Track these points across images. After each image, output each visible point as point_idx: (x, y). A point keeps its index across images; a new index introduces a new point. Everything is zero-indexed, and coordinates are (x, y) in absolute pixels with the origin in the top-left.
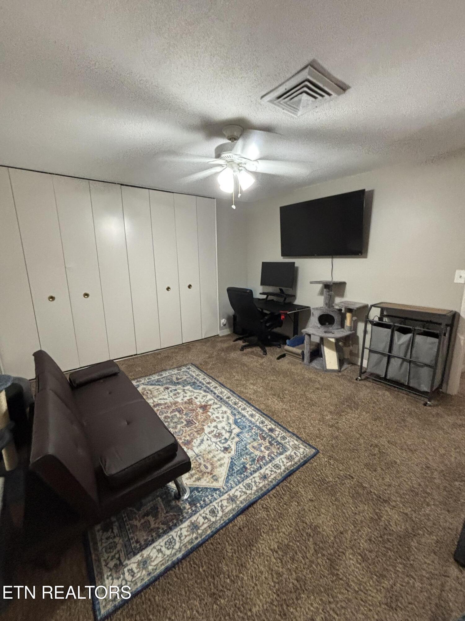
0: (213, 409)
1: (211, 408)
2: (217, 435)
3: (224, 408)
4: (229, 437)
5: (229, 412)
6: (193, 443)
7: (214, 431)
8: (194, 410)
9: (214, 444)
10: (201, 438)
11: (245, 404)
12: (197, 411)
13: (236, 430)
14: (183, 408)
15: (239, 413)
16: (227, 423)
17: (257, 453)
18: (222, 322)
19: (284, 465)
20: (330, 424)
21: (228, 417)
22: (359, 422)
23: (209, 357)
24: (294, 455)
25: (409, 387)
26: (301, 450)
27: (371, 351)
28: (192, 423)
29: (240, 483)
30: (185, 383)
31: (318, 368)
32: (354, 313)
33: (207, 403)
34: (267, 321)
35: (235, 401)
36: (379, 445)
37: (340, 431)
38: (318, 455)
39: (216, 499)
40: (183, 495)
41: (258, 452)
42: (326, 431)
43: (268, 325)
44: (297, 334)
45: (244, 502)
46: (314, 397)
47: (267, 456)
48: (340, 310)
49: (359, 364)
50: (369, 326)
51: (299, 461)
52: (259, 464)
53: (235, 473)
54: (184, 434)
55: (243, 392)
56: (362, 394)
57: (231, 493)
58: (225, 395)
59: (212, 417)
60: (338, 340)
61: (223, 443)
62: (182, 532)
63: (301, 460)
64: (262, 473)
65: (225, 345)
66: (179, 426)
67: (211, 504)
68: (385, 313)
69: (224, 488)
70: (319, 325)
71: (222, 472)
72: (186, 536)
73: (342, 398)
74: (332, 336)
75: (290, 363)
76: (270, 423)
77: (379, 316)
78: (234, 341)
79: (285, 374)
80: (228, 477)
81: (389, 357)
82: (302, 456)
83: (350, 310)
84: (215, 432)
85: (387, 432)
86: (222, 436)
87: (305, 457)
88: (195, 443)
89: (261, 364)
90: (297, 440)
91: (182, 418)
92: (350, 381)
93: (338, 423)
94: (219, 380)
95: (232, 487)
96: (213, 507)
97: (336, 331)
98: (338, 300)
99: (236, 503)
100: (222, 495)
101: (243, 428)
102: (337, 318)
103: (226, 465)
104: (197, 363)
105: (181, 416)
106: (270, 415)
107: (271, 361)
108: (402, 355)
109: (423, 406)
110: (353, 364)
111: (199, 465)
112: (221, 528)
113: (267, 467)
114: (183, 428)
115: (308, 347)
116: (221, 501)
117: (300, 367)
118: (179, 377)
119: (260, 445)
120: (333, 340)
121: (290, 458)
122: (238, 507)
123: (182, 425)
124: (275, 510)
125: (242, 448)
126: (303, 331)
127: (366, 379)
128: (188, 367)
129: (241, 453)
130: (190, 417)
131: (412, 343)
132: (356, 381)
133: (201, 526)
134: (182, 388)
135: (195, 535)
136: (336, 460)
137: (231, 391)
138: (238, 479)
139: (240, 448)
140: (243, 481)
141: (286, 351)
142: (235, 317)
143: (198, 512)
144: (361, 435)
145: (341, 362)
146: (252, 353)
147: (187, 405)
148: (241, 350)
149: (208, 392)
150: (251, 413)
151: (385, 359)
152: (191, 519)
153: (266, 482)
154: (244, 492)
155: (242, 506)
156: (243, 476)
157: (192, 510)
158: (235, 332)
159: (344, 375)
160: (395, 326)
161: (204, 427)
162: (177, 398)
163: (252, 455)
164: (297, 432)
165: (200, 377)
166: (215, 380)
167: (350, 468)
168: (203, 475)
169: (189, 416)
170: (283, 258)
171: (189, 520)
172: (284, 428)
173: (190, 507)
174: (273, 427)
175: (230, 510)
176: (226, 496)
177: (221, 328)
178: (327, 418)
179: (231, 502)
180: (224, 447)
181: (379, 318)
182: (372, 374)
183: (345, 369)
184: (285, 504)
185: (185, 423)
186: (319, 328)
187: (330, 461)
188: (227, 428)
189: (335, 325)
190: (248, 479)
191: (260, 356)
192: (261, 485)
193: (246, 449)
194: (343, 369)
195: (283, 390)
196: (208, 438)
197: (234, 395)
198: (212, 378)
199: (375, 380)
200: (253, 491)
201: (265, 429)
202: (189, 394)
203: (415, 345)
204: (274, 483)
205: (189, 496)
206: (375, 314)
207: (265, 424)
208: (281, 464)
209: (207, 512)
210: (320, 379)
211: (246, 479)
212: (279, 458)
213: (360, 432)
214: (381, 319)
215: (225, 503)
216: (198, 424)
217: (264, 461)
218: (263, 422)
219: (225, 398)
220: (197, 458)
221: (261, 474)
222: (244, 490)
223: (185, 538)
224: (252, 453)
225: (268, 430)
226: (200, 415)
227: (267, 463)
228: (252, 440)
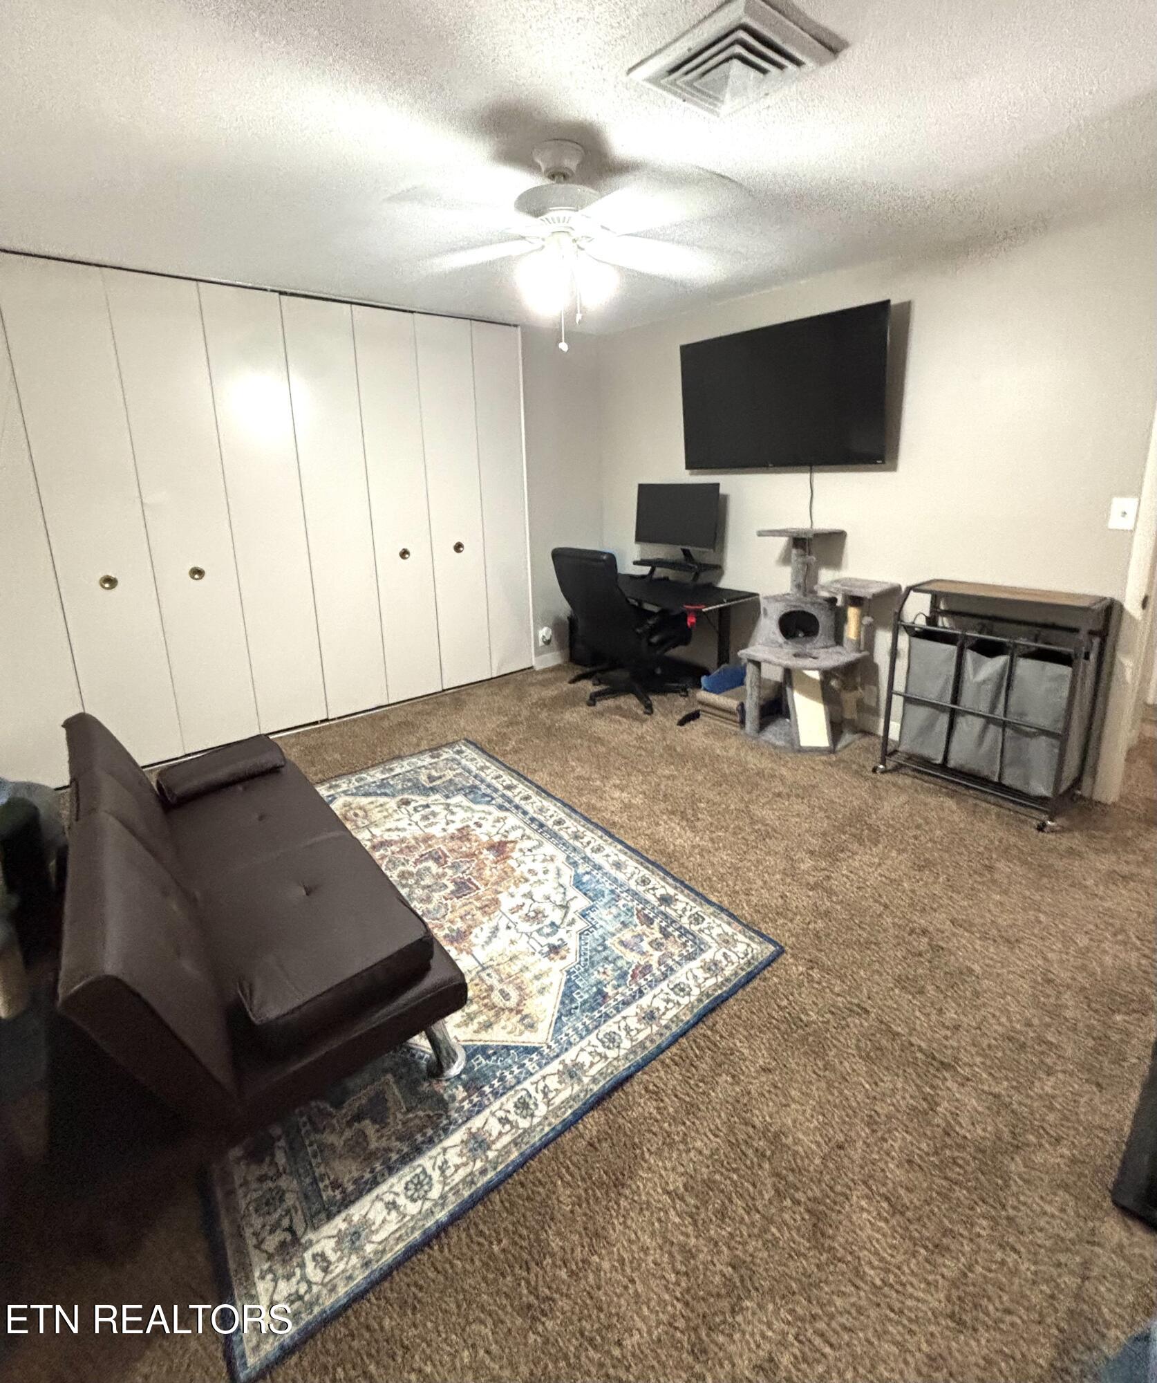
0: (521, 850)
1: (517, 849)
2: (532, 914)
3: (549, 848)
4: (563, 921)
5: (561, 857)
6: (472, 937)
7: (524, 905)
8: (474, 855)
9: (525, 938)
10: (493, 924)
11: (601, 838)
12: (482, 857)
13: (581, 903)
14: (446, 851)
15: (586, 859)
16: (556, 885)
17: (633, 958)
18: (541, 637)
19: (699, 986)
20: (812, 880)
21: (558, 870)
22: (881, 875)
23: (511, 724)
24: (723, 959)
25: (1000, 787)
26: (741, 948)
27: (908, 700)
28: (470, 888)
29: (589, 1032)
30: (450, 789)
31: (780, 743)
32: (866, 604)
33: (506, 837)
34: (653, 631)
35: (575, 830)
36: (931, 929)
37: (834, 899)
38: (780, 960)
39: (532, 1074)
40: (449, 1067)
41: (634, 953)
42: (801, 899)
43: (655, 639)
44: (727, 661)
45: (601, 1078)
46: (769, 815)
47: (655, 965)
48: (832, 601)
49: (881, 732)
50: (904, 640)
51: (736, 974)
52: (637, 984)
53: (576, 1008)
54: (449, 916)
55: (594, 808)
56: (886, 808)
57: (568, 1057)
58: (551, 817)
59: (518, 871)
60: (827, 674)
61: (549, 935)
62: (447, 1157)
63: (740, 971)
64: (645, 1006)
65: (550, 692)
66: (436, 896)
67: (518, 1088)
68: (942, 607)
69: (549, 1047)
70: (781, 639)
71: (545, 1007)
72: (457, 1167)
73: (840, 816)
74: (815, 666)
75: (713, 733)
76: (663, 883)
77: (928, 614)
78: (573, 681)
79: (700, 760)
80: (559, 1018)
81: (953, 714)
82: (742, 962)
83: (856, 601)
84: (525, 910)
85: (951, 898)
86: (544, 916)
87: (749, 963)
88: (476, 936)
89: (641, 738)
90: (729, 924)
91: (444, 875)
92: (857, 773)
93: (829, 878)
94: (536, 778)
95: (570, 1043)
96: (524, 1093)
97: (822, 653)
98: (826, 576)
99: (580, 1080)
100: (546, 1064)
101: (596, 895)
102: (824, 620)
103: (554, 990)
104: (479, 738)
105: (440, 870)
106: (662, 860)
107: (663, 730)
108: (984, 708)
109: (1035, 832)
110: (867, 733)
111: (486, 991)
112: (545, 1145)
113: (657, 990)
114: (446, 899)
115: (755, 694)
116: (544, 1078)
117: (733, 742)
118: (434, 773)
119: (640, 937)
120: (816, 675)
121: (713, 968)
122: (586, 1091)
123: (443, 893)
124: (676, 1096)
125: (594, 945)
126: (743, 653)
127: (897, 768)
128: (457, 748)
129: (591, 957)
130: (464, 872)
131: (1007, 680)
132: (874, 776)
133: (494, 1142)
134: (443, 800)
135: (479, 1164)
136: (823, 968)
137: (565, 805)
138: (584, 1024)
139: (588, 947)
140: (596, 1027)
141: (702, 703)
142: (572, 621)
143: (487, 1106)
144: (886, 906)
145: (836, 727)
146: (618, 708)
147: (454, 844)
148: (589, 705)
149: (507, 810)
150: (616, 858)
151: (944, 719)
152: (468, 1125)
153: (655, 1028)
154: (600, 1054)
155: (596, 1088)
156: (596, 1014)
157: (471, 1101)
158: (574, 658)
159: (844, 761)
160: (966, 637)
161: (499, 896)
162: (431, 825)
163: (620, 963)
164: (730, 903)
165: (488, 772)
166: (526, 779)
167: (859, 988)
168: (497, 1015)
169: (462, 869)
170: (691, 474)
171: (464, 1128)
172: (698, 894)
173: (466, 1094)
174: (671, 891)
175: (567, 1101)
176: (555, 1066)
177: (538, 653)
178: (803, 867)
179: (568, 1080)
180: (549, 945)
181: (927, 618)
182: (911, 757)
183: (846, 747)
184: (701, 1081)
185: (451, 887)
186: (781, 646)
187: (811, 972)
188: (558, 898)
189: (820, 639)
190: (610, 1022)
191: (636, 718)
192: (641, 1037)
193: (605, 948)
194: (839, 747)
195: (694, 800)
196: (511, 924)
197: (573, 815)
198: (519, 774)
199: (919, 771)
200: (623, 1052)
201: (650, 897)
202: (460, 814)
203: (1015, 683)
204: (674, 1029)
205: (465, 1068)
206: (917, 609)
207: (650, 886)
208: (692, 983)
209: (510, 1106)
210: (784, 771)
211: (605, 1021)
212: (686, 969)
213: (884, 900)
214: (931, 620)
215: (553, 1082)
216: (483, 888)
217: (649, 977)
218: (644, 881)
219: (550, 823)
220: (484, 975)
221: (642, 1009)
222: (601, 1049)
223: (456, 1171)
224: (619, 957)
225: (659, 900)
226: (488, 868)
227: (658, 981)
228: (619, 925)
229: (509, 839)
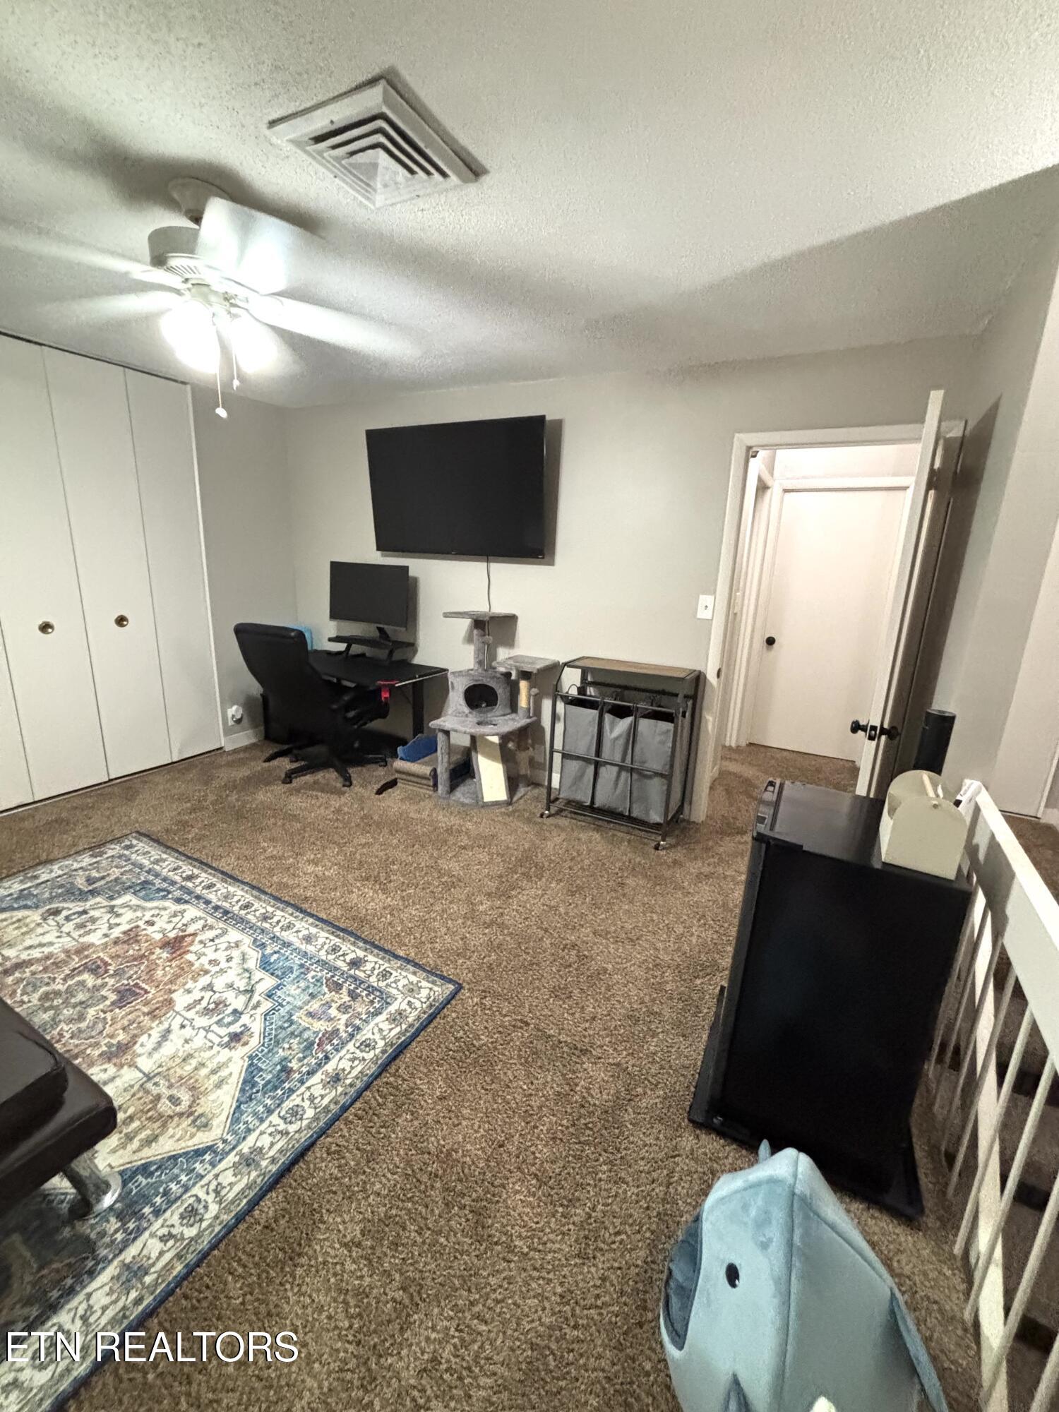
0: (201, 942)
1: (196, 942)
2: (212, 1006)
3: (234, 935)
4: (247, 1006)
5: (247, 940)
6: (137, 1047)
7: (203, 998)
8: (143, 956)
9: (202, 1033)
10: (166, 1025)
11: (292, 915)
12: (153, 957)
13: (269, 982)
14: (107, 959)
15: (274, 938)
16: (241, 971)
17: (321, 1026)
18: (230, 716)
19: (384, 1038)
20: (488, 919)
21: (244, 954)
22: (543, 905)
23: (193, 810)
24: (407, 1007)
25: (631, 819)
26: (424, 993)
27: (565, 756)
28: (137, 994)
29: (270, 1112)
30: (116, 888)
31: (467, 801)
32: (533, 677)
33: (184, 931)
34: (348, 707)
35: (264, 911)
36: (578, 942)
37: (506, 932)
38: (459, 996)
39: (203, 1177)
40: (99, 1201)
41: (322, 1022)
42: (478, 938)
43: (351, 714)
44: (422, 732)
45: (281, 1156)
46: (455, 867)
47: (342, 1028)
48: (508, 675)
49: (546, 783)
50: (560, 706)
51: (419, 1018)
52: (323, 1051)
53: (258, 1092)
54: (108, 1030)
55: (286, 886)
56: (549, 846)
57: (245, 1147)
58: (237, 902)
59: (197, 965)
60: (505, 738)
61: (230, 1024)
62: (91, 1302)
63: (422, 1015)
64: (330, 1071)
65: (243, 772)
66: (91, 1012)
67: (185, 1197)
68: (589, 679)
69: (225, 1141)
70: (466, 710)
71: (222, 1100)
72: (104, 1309)
73: (513, 859)
74: (494, 732)
75: (410, 798)
76: (353, 948)
77: (579, 685)
78: (268, 760)
79: (393, 825)
80: (238, 1107)
81: (597, 766)
82: (424, 1006)
83: (525, 675)
84: (204, 1003)
86: (226, 1006)
87: (431, 1006)
88: (142, 1045)
89: (338, 811)
90: (414, 973)
91: (104, 985)
92: (529, 820)
93: (502, 914)
94: (222, 865)
95: (249, 1131)
96: (191, 1200)
97: (500, 720)
98: (503, 654)
99: (258, 1165)
100: (220, 1161)
101: (283, 973)
102: (502, 692)
103: (233, 1080)
104: (156, 829)
105: (99, 981)
106: (353, 926)
107: (361, 800)
108: (617, 759)
109: (654, 851)
110: (536, 784)
111: (151, 1102)
112: (214, 1246)
113: (343, 1052)
114: (105, 1012)
115: (446, 760)
116: (217, 1176)
117: (428, 804)
118: (95, 874)
119: (328, 1005)
120: (495, 739)
121: (398, 1017)
122: (264, 1174)
123: (101, 1006)
124: (358, 1149)
125: (280, 1023)
126: (434, 724)
127: (558, 812)
128: (127, 843)
129: (276, 1036)
130: (129, 978)
131: (633, 735)
132: (540, 820)
133: (153, 1265)
134: (105, 903)
135: (133, 1294)
136: (497, 995)
137: (253, 887)
138: (265, 1106)
139: (273, 1026)
140: (279, 1105)
141: (398, 771)
142: (264, 697)
143: (145, 1229)
144: (546, 930)
145: (513, 783)
146: (315, 786)
147: (119, 949)
148: (284, 782)
149: (186, 902)
150: (306, 932)
151: (591, 770)
152: (121, 1258)
153: (340, 1089)
154: (281, 1132)
155: (274, 1168)
156: (279, 1092)
157: (125, 1231)
158: (269, 737)
159: (518, 811)
160: (605, 703)
161: (174, 996)
162: (88, 933)
163: (306, 1035)
164: (416, 954)
165: (164, 865)
166: (210, 867)
167: (522, 1006)
168: (164, 1126)
169: (127, 975)
171: (115, 1263)
172: (386, 951)
173: (119, 1224)
174: (361, 954)
175: (243, 1191)
176: (232, 1158)
177: (228, 731)
178: (481, 908)
179: (245, 1170)
180: (230, 1034)
181: (579, 689)
182: (568, 801)
183: (519, 799)
184: (382, 1127)
185: (113, 997)
186: (467, 716)
187: (484, 1001)
188: (242, 984)
189: (499, 708)
190: (294, 1096)
191: (334, 791)
192: (326, 1101)
193: (292, 1023)
194: (515, 799)
195: (387, 863)
196: (186, 1022)
197: (263, 897)
198: (201, 863)
199: (575, 813)
200: (305, 1122)
201: (340, 964)
202: (128, 915)
203: (638, 737)
204: (359, 1084)
205: (120, 1195)
206: (571, 681)
207: (341, 953)
208: (377, 1037)
209: (175, 1219)
210: (469, 825)
211: (288, 1097)
212: (372, 1024)
213: (545, 925)
214: (582, 690)
215: (227, 1178)
216: (153, 991)
217: (335, 1042)
218: (335, 949)
219: (236, 909)
220: (149, 1086)
221: (327, 1074)
222: (282, 1127)
223: (103, 1313)
224: (306, 1029)
225: (349, 964)
226: (161, 968)
227: (344, 1044)
228: (307, 998)
229: (187, 933)
